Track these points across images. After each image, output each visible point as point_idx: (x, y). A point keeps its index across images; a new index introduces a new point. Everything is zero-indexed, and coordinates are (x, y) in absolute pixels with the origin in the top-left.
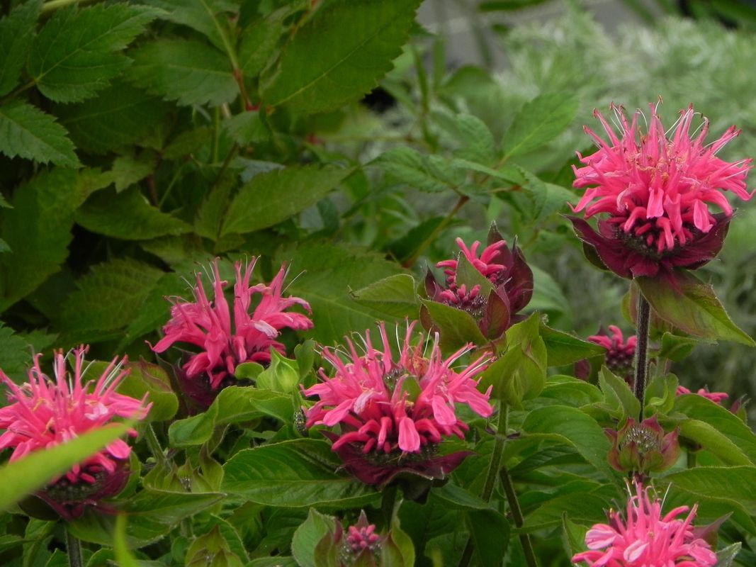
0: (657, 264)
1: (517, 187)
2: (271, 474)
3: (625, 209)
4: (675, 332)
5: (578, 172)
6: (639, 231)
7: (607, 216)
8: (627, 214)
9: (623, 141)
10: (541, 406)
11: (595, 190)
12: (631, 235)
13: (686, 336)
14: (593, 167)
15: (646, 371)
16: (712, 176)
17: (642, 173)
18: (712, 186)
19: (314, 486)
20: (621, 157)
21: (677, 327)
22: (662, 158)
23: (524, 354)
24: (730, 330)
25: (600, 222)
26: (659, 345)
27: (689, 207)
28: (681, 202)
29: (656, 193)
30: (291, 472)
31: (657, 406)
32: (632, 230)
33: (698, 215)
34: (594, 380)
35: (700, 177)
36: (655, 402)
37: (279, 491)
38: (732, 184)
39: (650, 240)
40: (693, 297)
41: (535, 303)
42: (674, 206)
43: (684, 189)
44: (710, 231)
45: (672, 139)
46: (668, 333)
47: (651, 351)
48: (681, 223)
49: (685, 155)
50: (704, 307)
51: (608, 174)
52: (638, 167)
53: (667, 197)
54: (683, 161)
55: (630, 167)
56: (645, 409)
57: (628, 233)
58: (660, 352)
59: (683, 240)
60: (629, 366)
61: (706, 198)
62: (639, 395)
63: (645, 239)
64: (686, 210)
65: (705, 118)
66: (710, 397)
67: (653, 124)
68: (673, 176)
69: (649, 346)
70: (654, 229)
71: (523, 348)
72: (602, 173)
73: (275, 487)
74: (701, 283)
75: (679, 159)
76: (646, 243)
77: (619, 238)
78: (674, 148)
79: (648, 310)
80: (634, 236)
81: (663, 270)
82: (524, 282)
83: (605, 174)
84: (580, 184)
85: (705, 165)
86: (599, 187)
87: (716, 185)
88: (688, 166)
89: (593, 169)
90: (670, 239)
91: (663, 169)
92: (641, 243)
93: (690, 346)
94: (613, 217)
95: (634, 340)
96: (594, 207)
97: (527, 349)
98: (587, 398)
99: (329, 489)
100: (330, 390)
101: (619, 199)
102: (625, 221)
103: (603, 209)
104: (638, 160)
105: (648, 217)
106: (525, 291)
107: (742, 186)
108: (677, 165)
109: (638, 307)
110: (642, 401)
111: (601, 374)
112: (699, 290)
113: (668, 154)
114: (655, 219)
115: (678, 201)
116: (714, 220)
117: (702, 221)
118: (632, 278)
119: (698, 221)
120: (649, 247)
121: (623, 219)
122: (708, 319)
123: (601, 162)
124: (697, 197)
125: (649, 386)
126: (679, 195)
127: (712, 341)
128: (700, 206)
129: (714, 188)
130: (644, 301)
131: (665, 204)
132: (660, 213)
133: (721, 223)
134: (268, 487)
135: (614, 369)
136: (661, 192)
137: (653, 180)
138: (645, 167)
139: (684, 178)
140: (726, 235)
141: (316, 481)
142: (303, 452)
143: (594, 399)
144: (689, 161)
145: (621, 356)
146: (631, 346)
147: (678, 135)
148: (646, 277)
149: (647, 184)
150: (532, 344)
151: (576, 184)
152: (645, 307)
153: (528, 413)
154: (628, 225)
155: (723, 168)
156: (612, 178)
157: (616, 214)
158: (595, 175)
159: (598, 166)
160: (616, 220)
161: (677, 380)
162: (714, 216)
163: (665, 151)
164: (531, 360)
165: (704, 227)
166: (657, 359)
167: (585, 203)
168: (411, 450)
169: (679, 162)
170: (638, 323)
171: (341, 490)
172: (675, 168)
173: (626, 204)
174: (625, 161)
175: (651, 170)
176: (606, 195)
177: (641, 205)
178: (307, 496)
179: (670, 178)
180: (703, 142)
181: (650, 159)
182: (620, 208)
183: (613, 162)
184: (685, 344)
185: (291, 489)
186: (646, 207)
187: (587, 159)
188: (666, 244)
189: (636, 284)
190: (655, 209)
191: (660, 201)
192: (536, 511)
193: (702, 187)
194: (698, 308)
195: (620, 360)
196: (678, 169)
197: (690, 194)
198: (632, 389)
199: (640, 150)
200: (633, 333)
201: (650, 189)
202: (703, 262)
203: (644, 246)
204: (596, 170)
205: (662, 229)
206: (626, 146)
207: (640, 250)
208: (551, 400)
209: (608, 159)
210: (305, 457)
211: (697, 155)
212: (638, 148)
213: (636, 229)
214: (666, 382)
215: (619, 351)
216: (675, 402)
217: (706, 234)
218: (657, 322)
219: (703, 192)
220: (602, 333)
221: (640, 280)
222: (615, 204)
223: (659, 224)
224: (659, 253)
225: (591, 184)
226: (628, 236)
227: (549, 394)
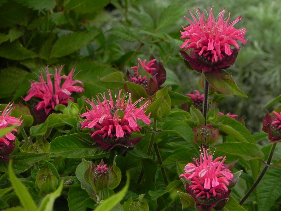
0: (211, 67)
1: (162, 40)
2: (68, 146)
3: (200, 47)
4: (218, 92)
5: (182, 33)
6: (205, 55)
7: (193, 50)
8: (200, 49)
9: (199, 22)
10: (169, 120)
11: (189, 40)
12: (202, 57)
13: (222, 94)
14: (188, 31)
15: (207, 107)
16: (232, 34)
17: (206, 34)
18: (232, 38)
19: (84, 150)
20: (198, 27)
21: (219, 90)
22: (213, 28)
23: (162, 101)
24: (238, 92)
25: (191, 52)
26: (212, 97)
27: (223, 46)
28: (220, 44)
29: (211, 41)
30: (76, 146)
31: (211, 120)
32: (202, 55)
33: (226, 49)
34: (189, 111)
35: (227, 35)
36: (211, 118)
37: (71, 152)
38: (239, 38)
39: (209, 59)
40: (225, 80)
41: (167, 82)
42: (218, 46)
43: (221, 39)
44: (231, 55)
45: (217, 21)
46: (216, 93)
47: (210, 99)
48: (220, 52)
49: (222, 27)
50: (229, 83)
51: (193, 34)
52: (204, 31)
53: (215, 42)
54: (221, 29)
55: (201, 31)
56: (207, 121)
57: (201, 56)
58: (212, 100)
59: (221, 58)
60: (201, 106)
61: (230, 43)
62: (205, 116)
63: (207, 58)
64: (222, 47)
65: (229, 13)
66: (231, 117)
67: (210, 15)
68: (217, 35)
69: (208, 98)
70: (210, 54)
71: (162, 99)
72: (191, 34)
73: (70, 151)
74: (228, 74)
75: (220, 28)
76: (207, 60)
77: (198, 58)
78: (218, 24)
79: (208, 85)
80: (203, 57)
81: (213, 70)
82: (163, 74)
83: (192, 34)
84: (183, 38)
85: (229, 31)
86: (190, 39)
87: (233, 38)
88: (223, 31)
89: (188, 32)
90: (216, 58)
91: (214, 32)
92: (205, 60)
93: (223, 98)
94: (195, 50)
95: (203, 95)
96: (189, 46)
97: (164, 99)
98: (186, 117)
99: (90, 151)
100: (90, 115)
101: (197, 43)
102: (199, 52)
103: (192, 47)
104: (204, 29)
105: (208, 50)
106: (163, 78)
107: (243, 38)
108: (219, 30)
109: (205, 84)
110: (206, 118)
111: (191, 108)
112: (227, 77)
113: (216, 26)
114: (211, 51)
115: (219, 44)
116: (232, 51)
117: (228, 52)
118: (202, 73)
119: (226, 52)
120: (208, 61)
121: (199, 51)
122: (230, 87)
123: (191, 30)
124: (226, 42)
125: (208, 112)
126: (219, 42)
127: (232, 96)
128: (227, 46)
129: (232, 39)
130: (207, 81)
131: (214, 45)
132: (212, 49)
133: (235, 52)
134: (67, 151)
135: (196, 107)
136: (213, 41)
137: (210, 36)
138: (207, 31)
139: (221, 35)
140: (237, 57)
141: (85, 148)
142: (80, 138)
143: (188, 118)
144: (223, 29)
145: (199, 101)
146: (202, 98)
147: (219, 19)
148: (207, 72)
149: (208, 37)
150: (166, 97)
151: (182, 38)
152: (207, 83)
153: (164, 123)
154: (201, 53)
155: (235, 32)
156: (195, 35)
157: (196, 49)
158: (188, 34)
159: (190, 31)
160: (196, 51)
161: (219, 110)
162: (232, 49)
163: (215, 25)
164: (165, 103)
165: (229, 53)
166: (212, 102)
167: (185, 45)
168: (120, 137)
169: (220, 30)
170: (204, 89)
171: (94, 152)
172: (218, 32)
173: (200, 45)
174: (200, 29)
175: (209, 32)
176: (193, 42)
177: (206, 46)
178: (82, 154)
179: (216, 35)
180: (229, 22)
181: (209, 28)
182: (198, 47)
183: (195, 29)
184: (222, 97)
185: (76, 152)
186: (207, 46)
187: (186, 29)
188: (215, 60)
189: (204, 75)
190: (210, 47)
191: (212, 44)
192: (167, 159)
193: (228, 39)
194: (226, 83)
195: (199, 103)
196: (219, 32)
197: (224, 41)
198: (202, 114)
199: (205, 25)
200: (203, 93)
201: (209, 40)
202: (228, 67)
203: (207, 61)
204: (189, 33)
205: (213, 55)
206: (200, 23)
207: (205, 62)
208: (173, 118)
209: (193, 28)
210: (81, 140)
211: (226, 27)
212: (205, 24)
213: (204, 54)
214: (214, 111)
215: (198, 100)
216: (218, 119)
217: (229, 56)
218: (212, 89)
219: (229, 41)
220: (192, 93)
221: (205, 73)
222: (196, 45)
223: (212, 52)
224: (212, 63)
225: (187, 38)
226: (201, 57)
227: (172, 116)
